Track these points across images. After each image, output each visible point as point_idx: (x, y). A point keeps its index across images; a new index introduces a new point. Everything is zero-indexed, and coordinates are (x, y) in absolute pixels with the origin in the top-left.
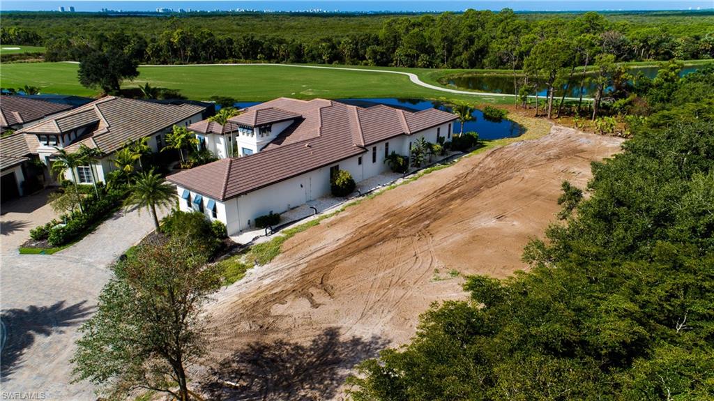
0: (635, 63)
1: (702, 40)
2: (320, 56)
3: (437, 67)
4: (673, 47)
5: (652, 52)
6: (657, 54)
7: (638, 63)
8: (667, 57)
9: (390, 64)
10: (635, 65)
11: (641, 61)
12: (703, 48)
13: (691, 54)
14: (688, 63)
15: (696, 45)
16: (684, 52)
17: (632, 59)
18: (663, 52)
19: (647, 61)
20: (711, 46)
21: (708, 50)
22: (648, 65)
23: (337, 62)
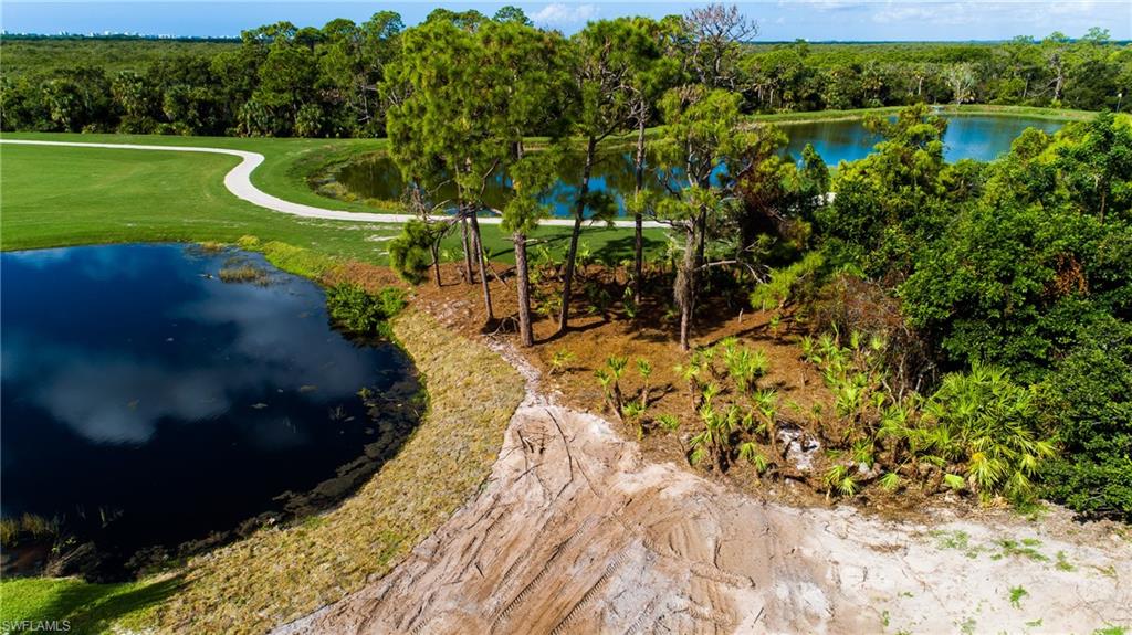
0: (761, 117)
1: (865, 73)
2: (45, 113)
3: (346, 134)
4: (821, 86)
5: (788, 95)
6: (797, 99)
7: (766, 116)
8: (813, 104)
9: (228, 130)
10: (762, 120)
11: (771, 113)
12: (869, 87)
13: (850, 99)
14: (850, 114)
15: (857, 82)
16: (840, 94)
17: (754, 109)
18: (806, 94)
19: (780, 113)
20: (880, 83)
21: (876, 91)
22: (784, 119)
23: (93, 127)
